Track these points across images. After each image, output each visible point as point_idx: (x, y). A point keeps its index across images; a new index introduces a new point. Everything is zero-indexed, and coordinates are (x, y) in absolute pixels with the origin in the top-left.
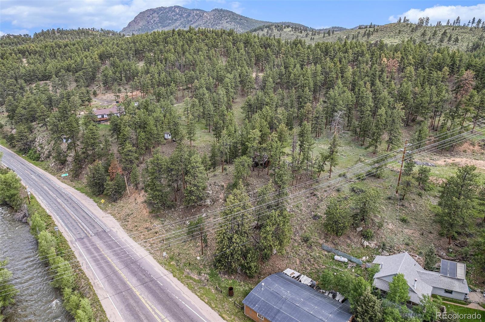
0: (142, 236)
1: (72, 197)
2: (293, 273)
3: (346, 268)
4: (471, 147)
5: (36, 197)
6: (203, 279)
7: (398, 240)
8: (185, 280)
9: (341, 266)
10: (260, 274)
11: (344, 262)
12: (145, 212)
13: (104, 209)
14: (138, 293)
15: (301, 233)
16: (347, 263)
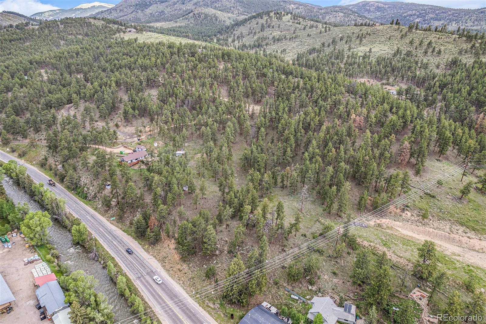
0: (177, 275)
1: (123, 240)
2: (267, 305)
3: (297, 302)
4: (395, 210)
5: (98, 239)
6: (216, 307)
7: (328, 287)
8: (206, 307)
9: (294, 302)
10: (248, 304)
11: (296, 299)
12: (177, 257)
13: (147, 251)
14: (181, 317)
15: (274, 278)
16: (298, 300)
